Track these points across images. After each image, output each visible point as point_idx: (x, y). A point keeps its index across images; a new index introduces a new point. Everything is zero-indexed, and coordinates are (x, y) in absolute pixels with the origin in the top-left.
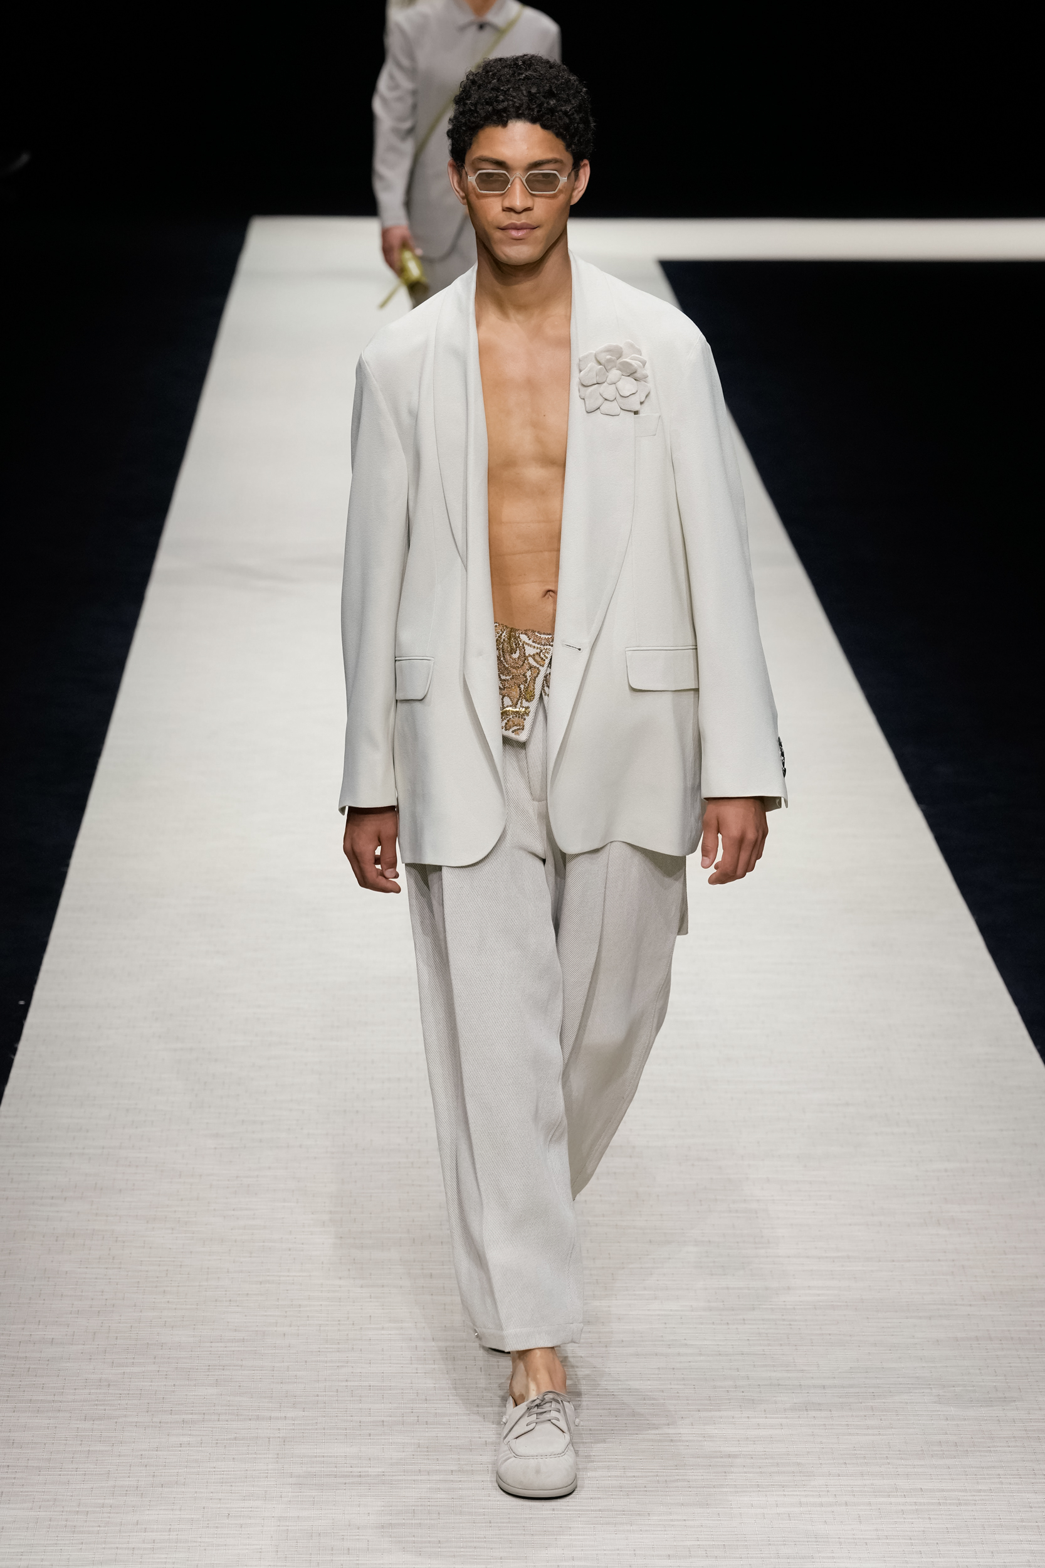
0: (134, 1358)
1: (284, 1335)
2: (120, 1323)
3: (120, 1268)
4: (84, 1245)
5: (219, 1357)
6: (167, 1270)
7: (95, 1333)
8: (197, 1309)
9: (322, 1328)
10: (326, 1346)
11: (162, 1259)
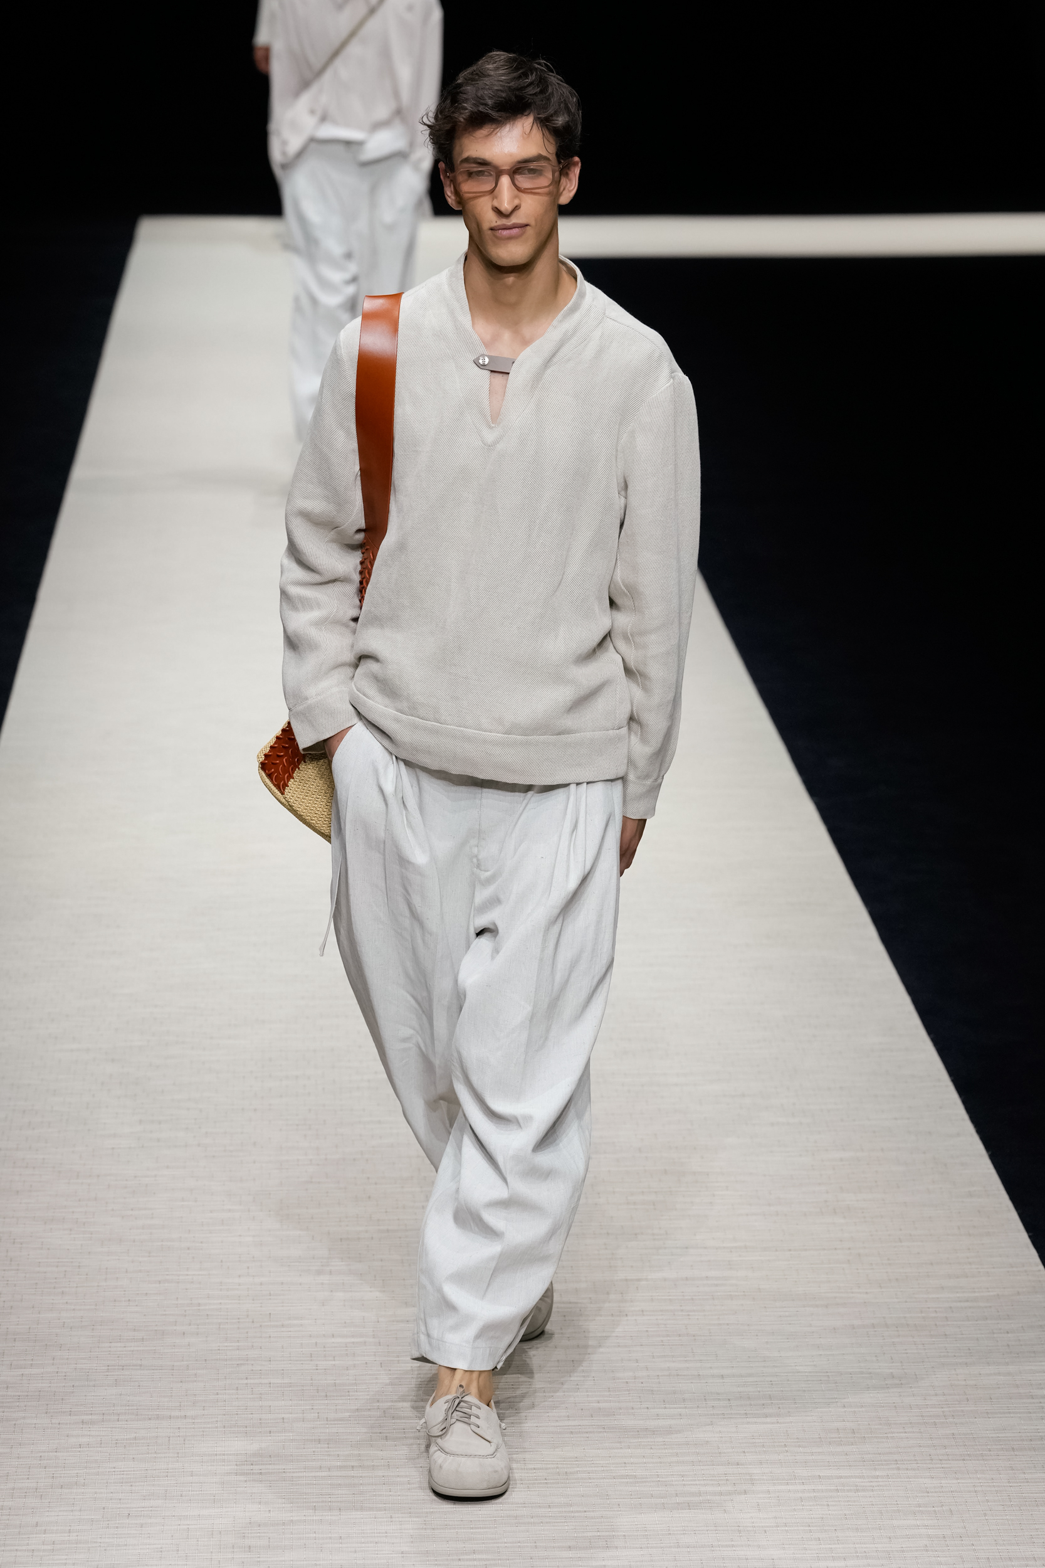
0: (32, 1360)
2: (18, 1324)
3: (18, 1270)
5: (118, 1357)
6: (66, 1271)
8: (96, 1309)
9: (221, 1326)
10: (226, 1344)
11: (60, 1260)
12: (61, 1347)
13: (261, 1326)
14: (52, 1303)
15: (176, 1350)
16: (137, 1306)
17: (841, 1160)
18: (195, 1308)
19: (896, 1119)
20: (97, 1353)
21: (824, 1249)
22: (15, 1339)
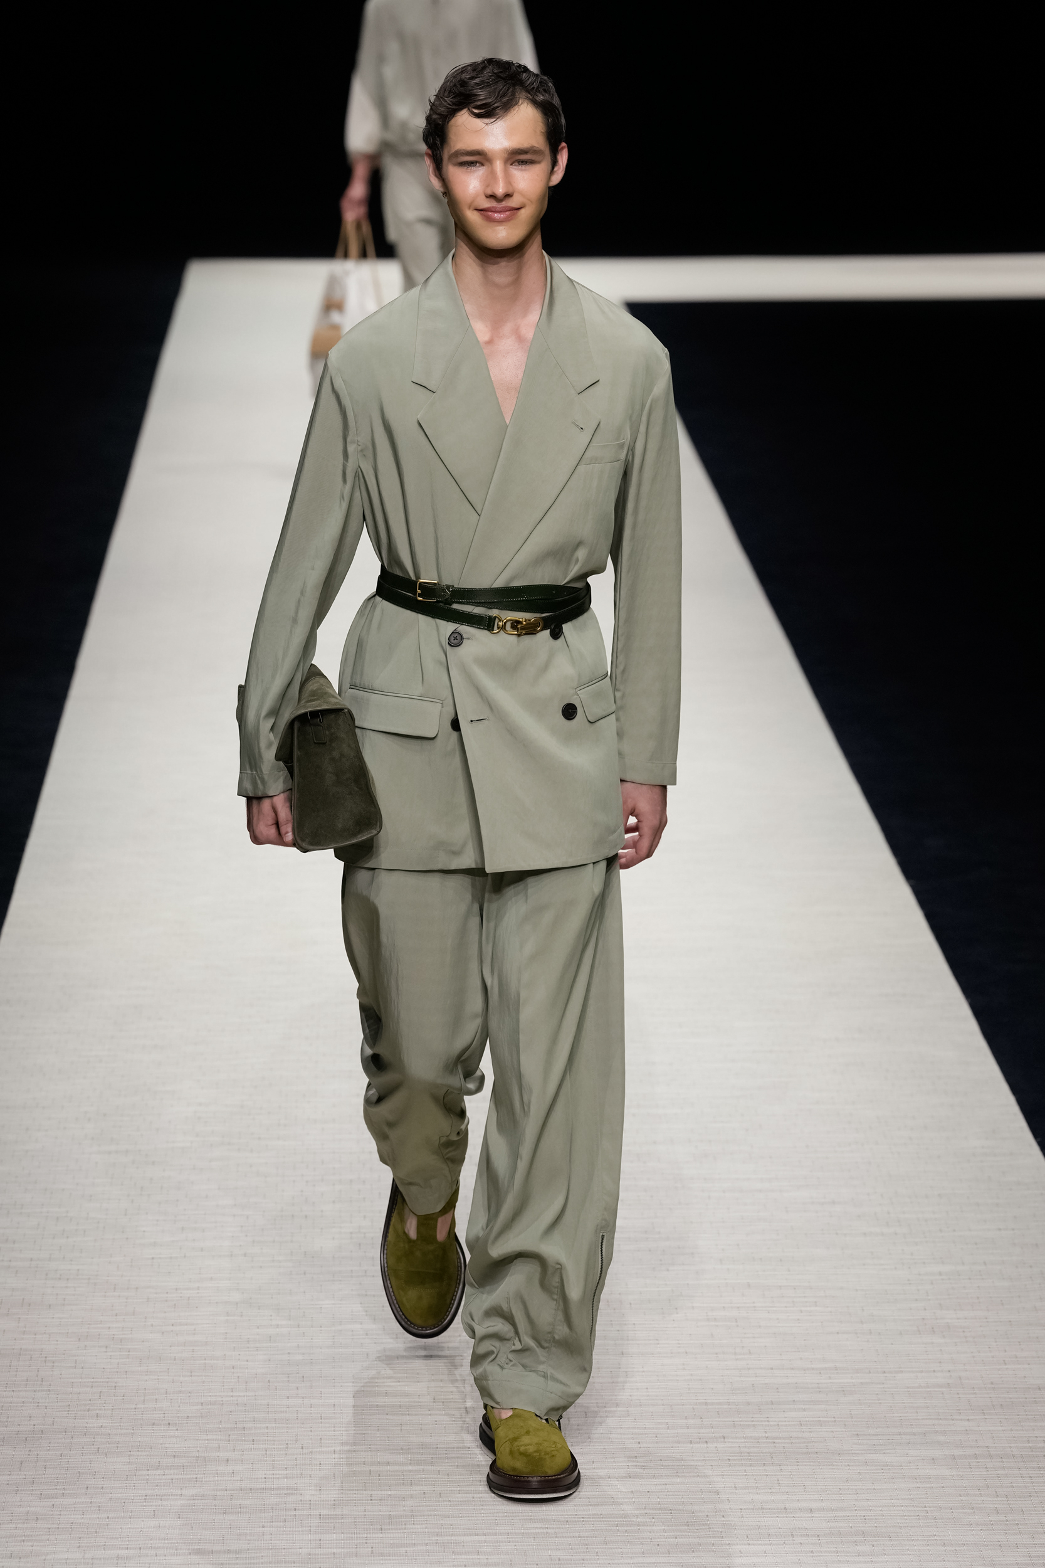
0: (64, 1489)
1: (228, 1460)
2: (49, 1450)
3: (49, 1391)
4: (10, 1366)
6: (101, 1392)
7: (21, 1462)
8: (133, 1433)
10: (273, 1472)
11: (94, 1380)
12: (95, 1475)
13: (311, 1452)
14: (86, 1427)
15: (219, 1479)
16: (177, 1430)
17: (940, 1274)
18: (240, 1432)
19: (1000, 1230)
21: (922, 1372)
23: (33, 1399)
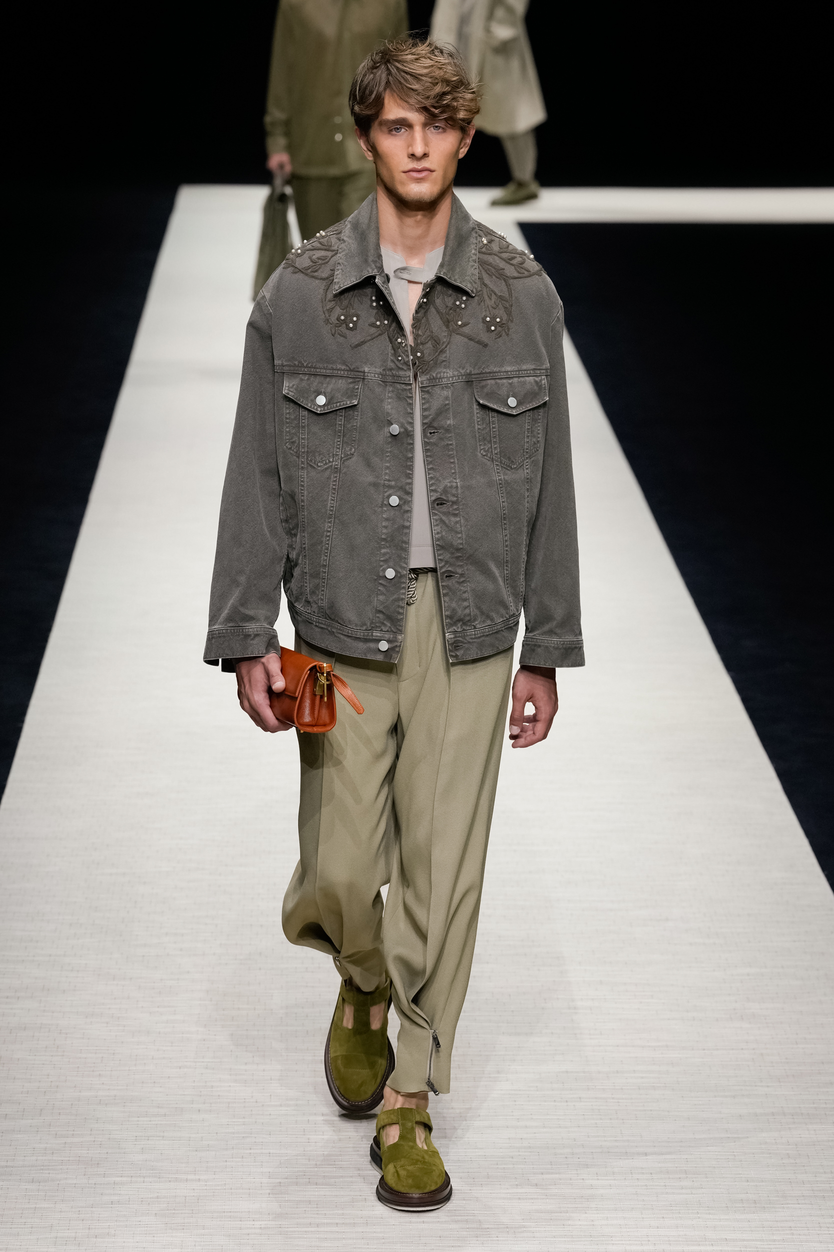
0: (74, 1130)
1: (199, 1111)
2: (62, 1101)
3: (63, 1056)
4: (33, 1036)
5: (145, 1129)
6: (102, 1057)
7: (41, 1110)
8: (127, 1089)
9: (230, 1105)
10: (234, 1120)
11: (97, 1048)
12: (97, 1120)
13: (263, 1105)
14: (91, 1084)
15: (193, 1124)
16: (161, 1087)
17: (748, 975)
18: (209, 1089)
19: (795, 941)
20: (128, 1126)
21: (733, 1049)
22: (60, 1113)
23: (51, 1061)
